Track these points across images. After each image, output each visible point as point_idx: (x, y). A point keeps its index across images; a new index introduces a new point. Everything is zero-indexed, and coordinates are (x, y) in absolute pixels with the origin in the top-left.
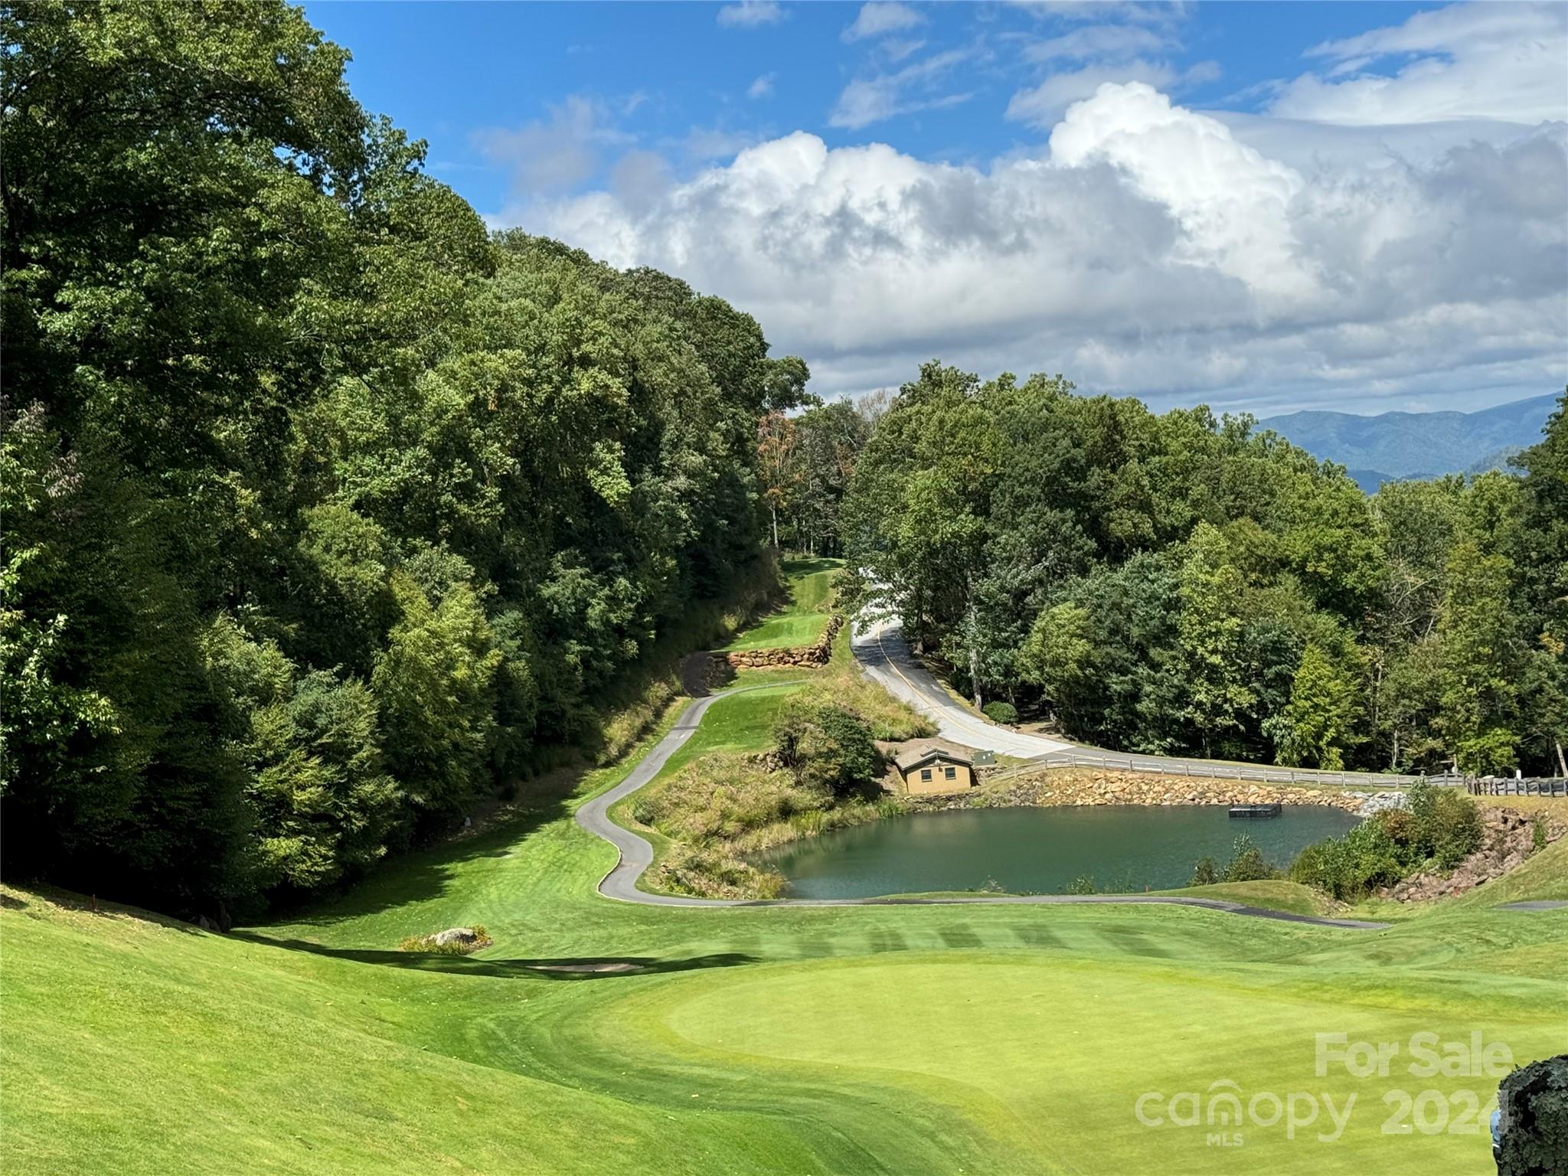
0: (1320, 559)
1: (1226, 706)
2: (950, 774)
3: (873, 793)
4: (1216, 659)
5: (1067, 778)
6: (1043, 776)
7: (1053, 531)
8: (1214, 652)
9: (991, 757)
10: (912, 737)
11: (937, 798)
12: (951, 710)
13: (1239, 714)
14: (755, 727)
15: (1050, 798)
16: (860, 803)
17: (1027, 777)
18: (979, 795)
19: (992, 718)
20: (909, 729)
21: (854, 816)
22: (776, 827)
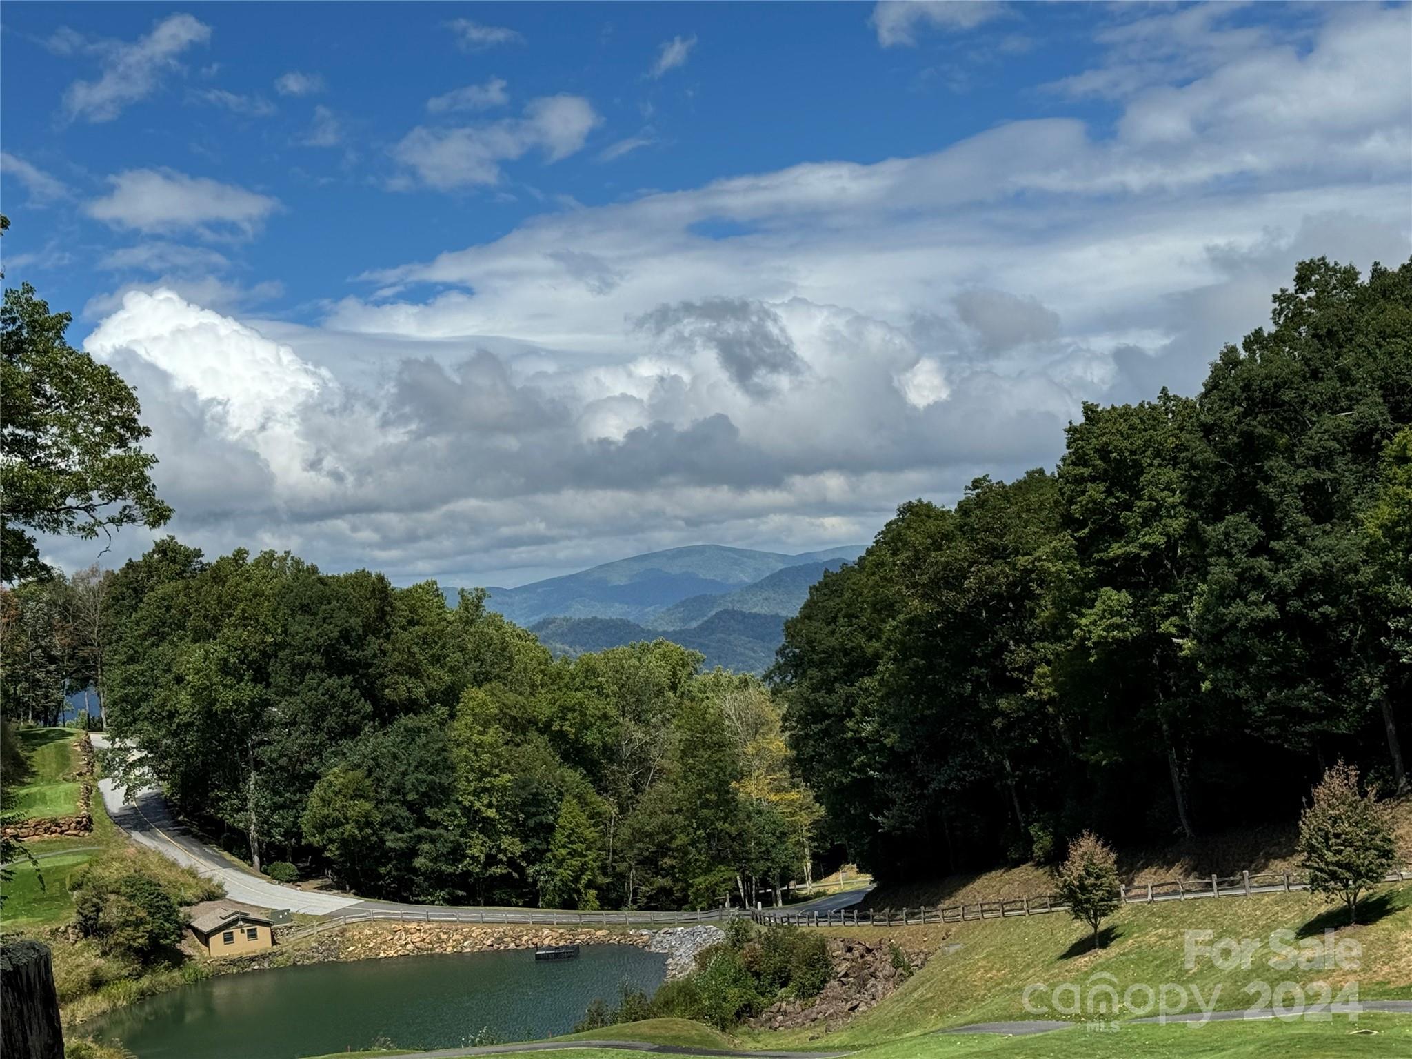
0: (563, 719)
1: (501, 856)
2: (252, 934)
3: (178, 959)
4: (492, 813)
5: (367, 932)
6: (343, 932)
7: (332, 697)
8: (490, 806)
9: (287, 916)
10: (202, 900)
11: (241, 959)
12: (230, 871)
13: (512, 863)
14: (45, 899)
15: (353, 951)
16: (167, 968)
17: (327, 933)
18: (282, 954)
19: (274, 878)
20: (199, 892)
21: (161, 983)
22: (88, 999)
